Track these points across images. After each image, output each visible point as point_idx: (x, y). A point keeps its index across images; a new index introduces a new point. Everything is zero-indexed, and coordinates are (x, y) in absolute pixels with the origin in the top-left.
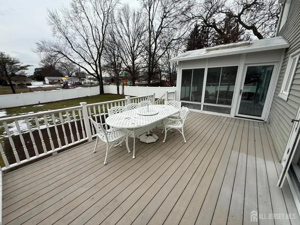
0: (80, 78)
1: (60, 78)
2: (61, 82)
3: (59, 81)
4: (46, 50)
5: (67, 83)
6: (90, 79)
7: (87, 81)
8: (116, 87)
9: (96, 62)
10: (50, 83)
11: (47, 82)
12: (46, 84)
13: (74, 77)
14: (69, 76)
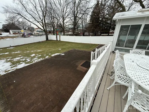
0: (31, 31)
1: (19, 31)
2: (20, 33)
3: (19, 32)
4: (10, 12)
5: (24, 34)
6: (38, 31)
7: (35, 32)
8: (55, 36)
9: (42, 21)
10: (14, 34)
11: (12, 33)
12: (11, 34)
13: (27, 30)
14: (24, 30)
